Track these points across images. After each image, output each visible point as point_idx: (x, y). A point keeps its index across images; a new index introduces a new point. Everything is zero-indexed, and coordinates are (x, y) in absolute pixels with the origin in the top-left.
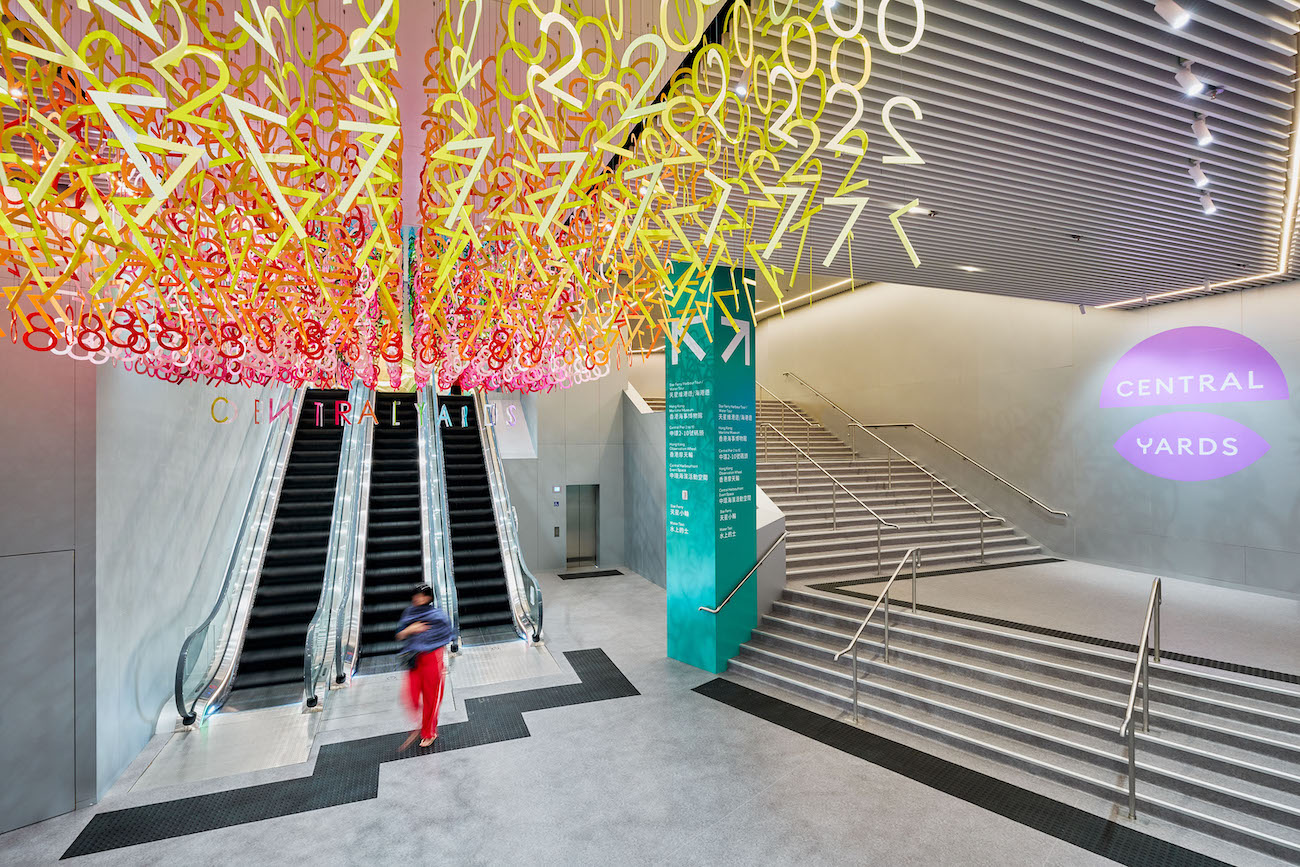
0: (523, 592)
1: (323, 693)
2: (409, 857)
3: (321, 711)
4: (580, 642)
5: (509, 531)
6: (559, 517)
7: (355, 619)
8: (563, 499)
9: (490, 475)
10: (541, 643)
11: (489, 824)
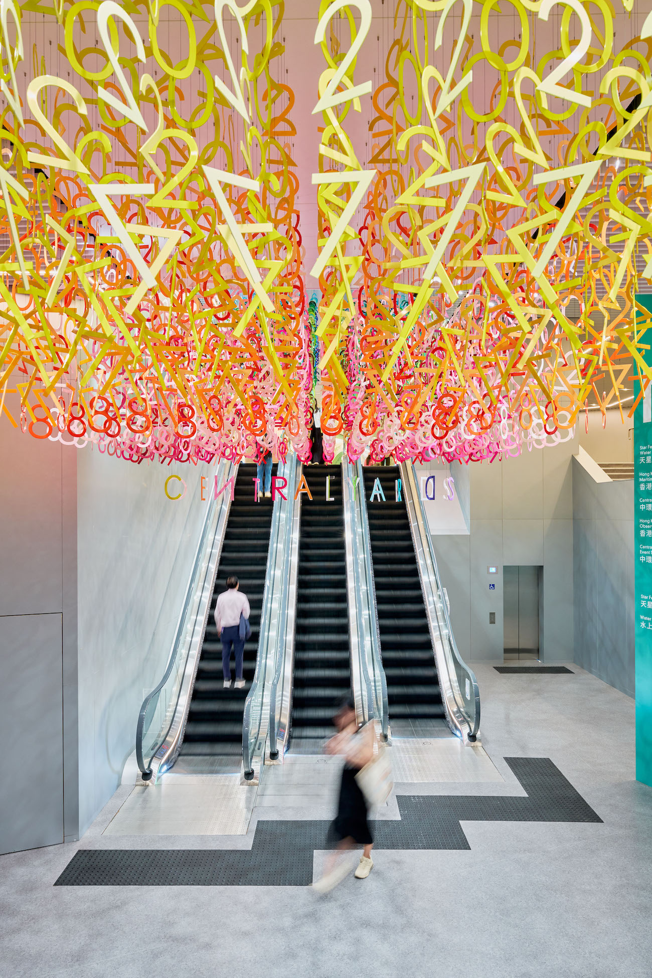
0: (456, 684)
1: (259, 767)
2: (345, 957)
3: (257, 785)
4: (523, 748)
5: (439, 614)
6: (495, 602)
7: (286, 696)
8: (499, 581)
9: (418, 551)
10: (478, 743)
11: (428, 940)
